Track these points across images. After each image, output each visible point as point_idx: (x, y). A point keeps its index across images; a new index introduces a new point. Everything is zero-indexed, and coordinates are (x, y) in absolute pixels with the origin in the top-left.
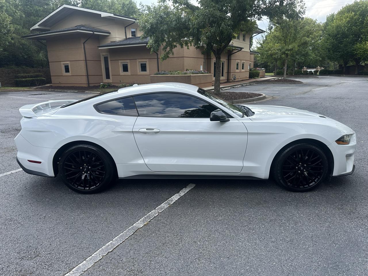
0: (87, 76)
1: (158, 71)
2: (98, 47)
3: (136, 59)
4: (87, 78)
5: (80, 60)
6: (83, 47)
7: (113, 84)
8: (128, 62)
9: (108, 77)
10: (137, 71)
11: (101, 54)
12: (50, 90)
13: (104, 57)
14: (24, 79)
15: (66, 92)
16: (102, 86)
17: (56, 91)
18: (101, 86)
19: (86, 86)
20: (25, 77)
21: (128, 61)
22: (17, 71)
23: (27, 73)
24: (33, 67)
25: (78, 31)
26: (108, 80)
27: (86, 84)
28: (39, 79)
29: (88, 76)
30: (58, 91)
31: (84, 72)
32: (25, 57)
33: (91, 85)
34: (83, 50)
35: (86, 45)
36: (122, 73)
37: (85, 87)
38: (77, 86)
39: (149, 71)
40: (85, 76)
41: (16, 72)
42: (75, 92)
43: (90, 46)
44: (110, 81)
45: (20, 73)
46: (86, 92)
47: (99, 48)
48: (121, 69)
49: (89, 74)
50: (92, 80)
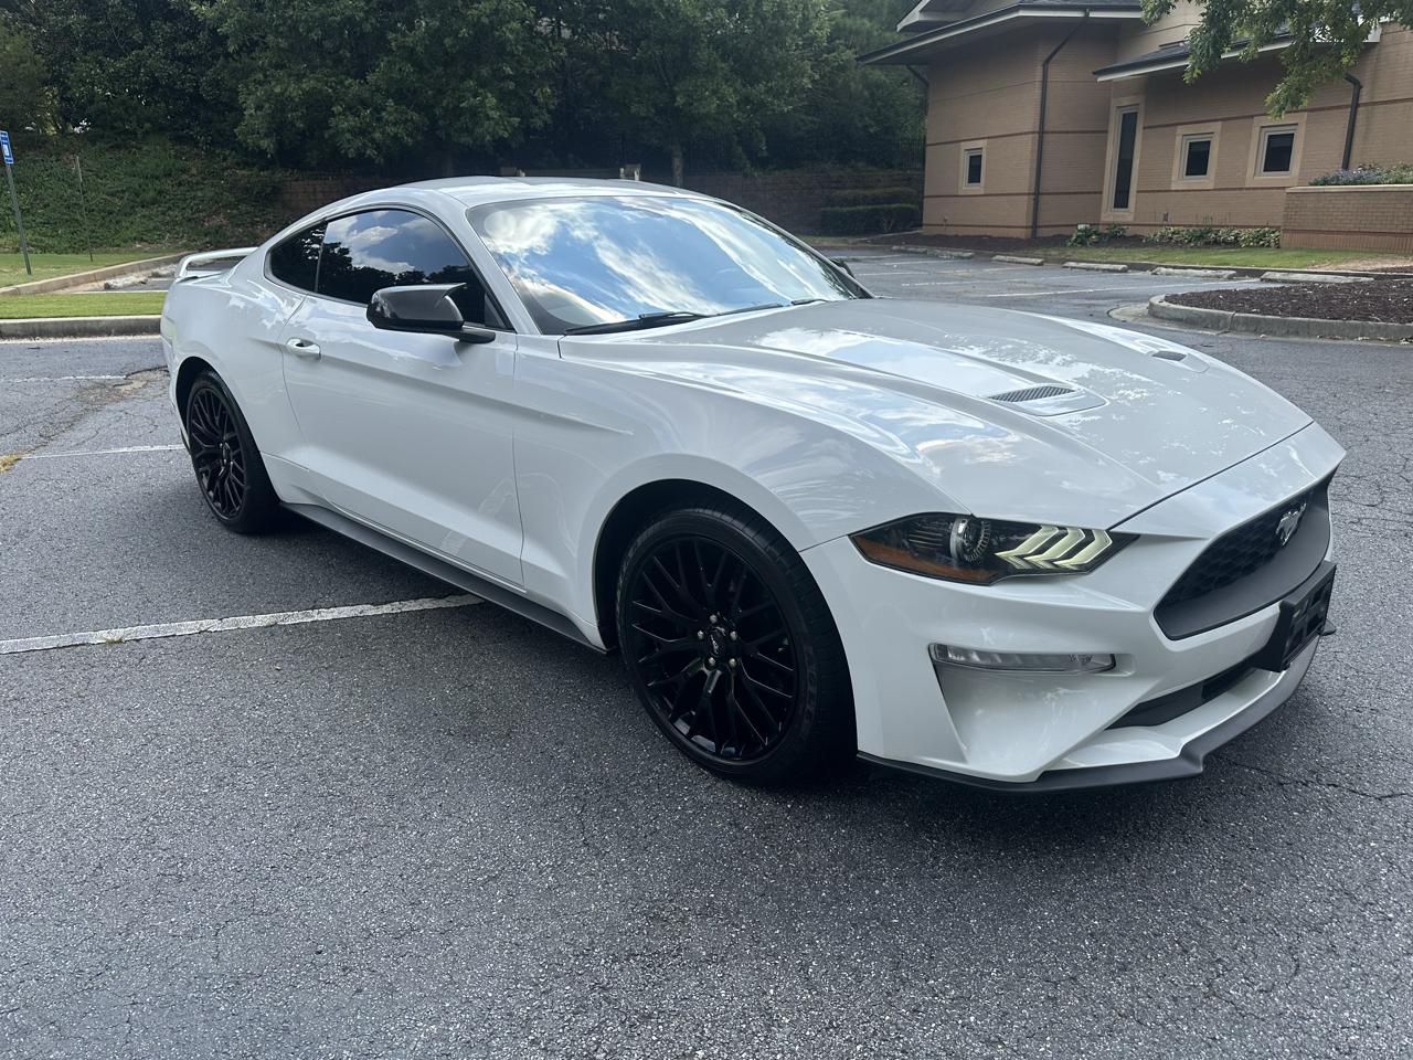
0: (1033, 197)
1: (1346, 166)
2: (1095, 73)
3: (1252, 117)
4: (1032, 202)
5: (1021, 134)
6: (1039, 77)
7: (1130, 231)
8: (1214, 132)
9: (1121, 200)
10: (1245, 173)
11: (1114, 103)
12: (895, 248)
13: (1124, 115)
14: (845, 209)
15: (936, 257)
16: (1078, 237)
17: (912, 252)
18: (1074, 238)
19: (1023, 237)
20: (855, 202)
21: (1217, 127)
22: (835, 179)
23: (866, 188)
24: (891, 166)
25: (1022, 13)
26: (1121, 212)
27: (1026, 227)
28: (895, 209)
29: (1037, 194)
30: (916, 253)
31: (1024, 182)
32: (871, 130)
33: (1043, 233)
34: (1038, 91)
35: (1053, 70)
36: (1179, 180)
37: (1019, 240)
38: (995, 236)
39: (1301, 169)
40: (1026, 197)
41: (834, 185)
42: (963, 258)
43: (1069, 76)
44: (1125, 216)
45: (844, 188)
46: (998, 257)
47: (1100, 79)
48: (1180, 161)
49: (1046, 186)
50: (1052, 212)
